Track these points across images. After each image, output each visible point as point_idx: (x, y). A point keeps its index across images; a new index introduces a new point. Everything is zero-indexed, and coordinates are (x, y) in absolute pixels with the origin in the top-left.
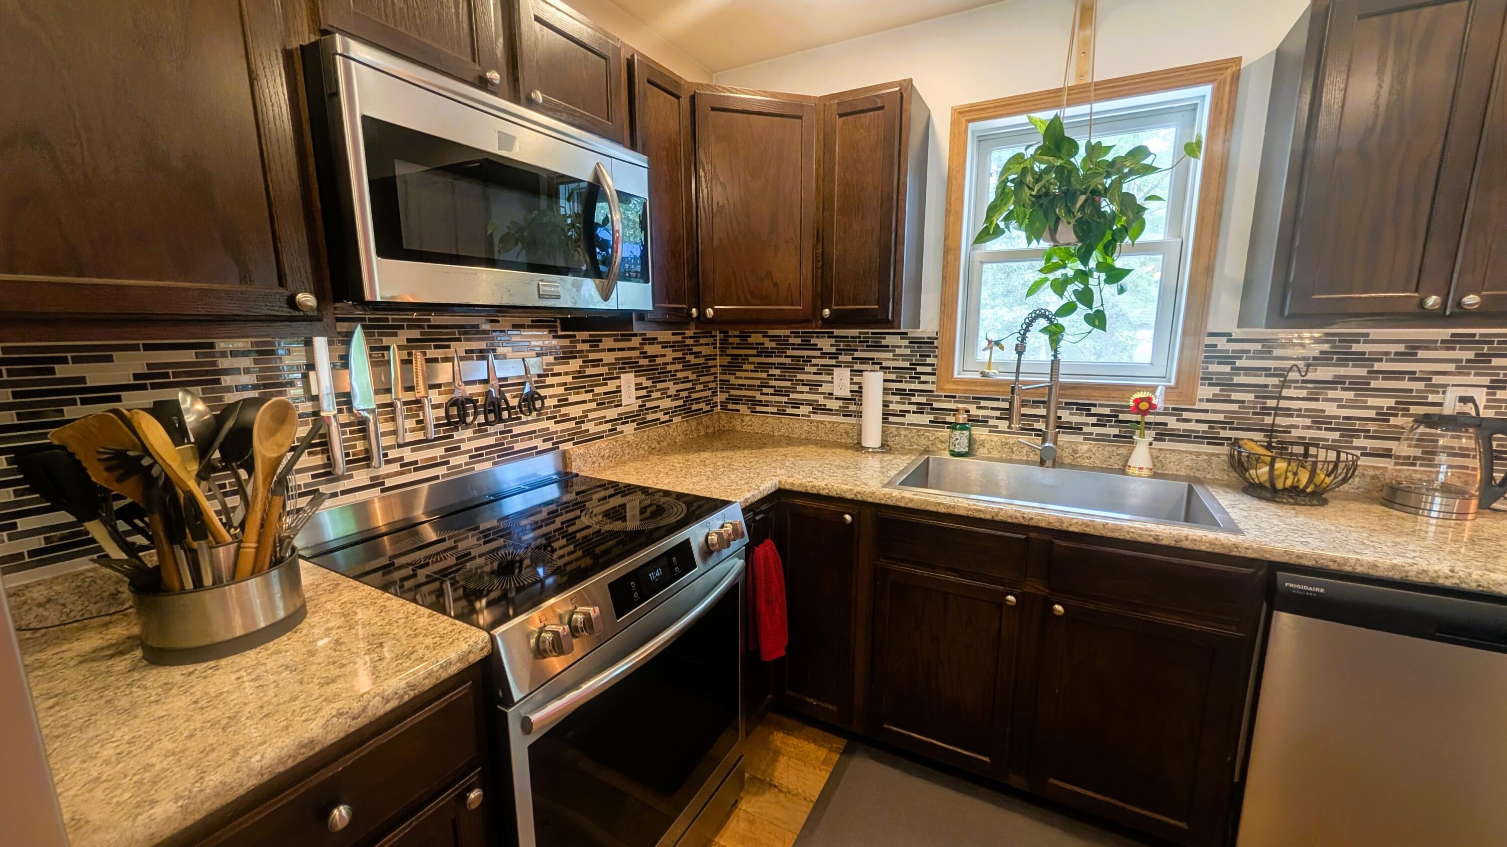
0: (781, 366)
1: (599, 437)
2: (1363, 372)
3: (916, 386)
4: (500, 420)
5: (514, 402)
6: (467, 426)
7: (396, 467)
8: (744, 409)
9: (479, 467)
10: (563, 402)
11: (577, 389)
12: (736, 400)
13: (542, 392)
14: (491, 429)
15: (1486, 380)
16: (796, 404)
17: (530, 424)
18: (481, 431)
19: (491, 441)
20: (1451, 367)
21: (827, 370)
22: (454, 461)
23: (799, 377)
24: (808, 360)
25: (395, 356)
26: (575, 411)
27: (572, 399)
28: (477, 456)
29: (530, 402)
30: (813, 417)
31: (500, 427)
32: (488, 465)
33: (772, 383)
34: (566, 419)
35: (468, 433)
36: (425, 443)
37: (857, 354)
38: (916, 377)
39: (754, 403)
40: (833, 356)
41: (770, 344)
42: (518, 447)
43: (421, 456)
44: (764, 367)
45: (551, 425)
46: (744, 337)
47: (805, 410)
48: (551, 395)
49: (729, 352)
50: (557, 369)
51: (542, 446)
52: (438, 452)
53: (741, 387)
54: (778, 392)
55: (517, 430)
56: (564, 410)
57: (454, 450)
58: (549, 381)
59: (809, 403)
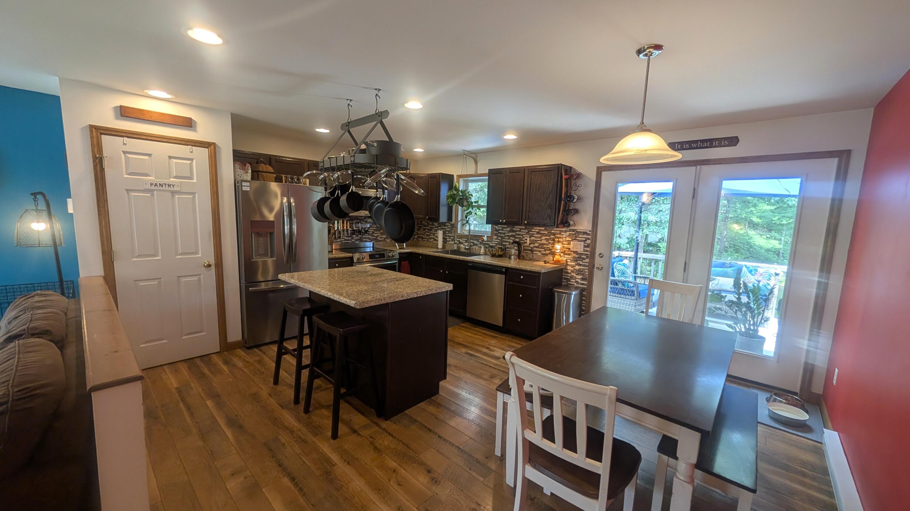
0: (428, 229)
1: (381, 241)
2: (515, 234)
3: (451, 235)
4: (360, 234)
5: (363, 232)
6: (355, 235)
7: (344, 239)
8: (421, 239)
9: (356, 242)
10: (373, 233)
11: (377, 231)
12: (419, 237)
13: (369, 230)
14: (359, 236)
15: (529, 236)
16: (431, 238)
17: (366, 236)
18: (357, 236)
19: (359, 238)
20: (525, 233)
21: (436, 231)
22: (352, 240)
23: (431, 232)
24: (433, 228)
25: (345, 222)
26: (376, 235)
27: (375, 232)
28: (356, 240)
29: (366, 232)
30: (434, 242)
31: (361, 236)
32: (358, 242)
33: (426, 233)
34: (374, 236)
35: (355, 236)
36: (348, 236)
37: (442, 227)
38: (451, 233)
39: (423, 238)
40: (437, 227)
41: (426, 224)
42: (364, 240)
43: (347, 238)
44: (425, 229)
45: (370, 237)
46: (421, 222)
47: (432, 240)
48: (371, 231)
49: (419, 225)
50: (373, 226)
51: (368, 240)
52: (350, 238)
53: (420, 234)
54: (428, 236)
55: (364, 237)
56: (373, 234)
57: (353, 238)
58: (371, 228)
59: (433, 238)
